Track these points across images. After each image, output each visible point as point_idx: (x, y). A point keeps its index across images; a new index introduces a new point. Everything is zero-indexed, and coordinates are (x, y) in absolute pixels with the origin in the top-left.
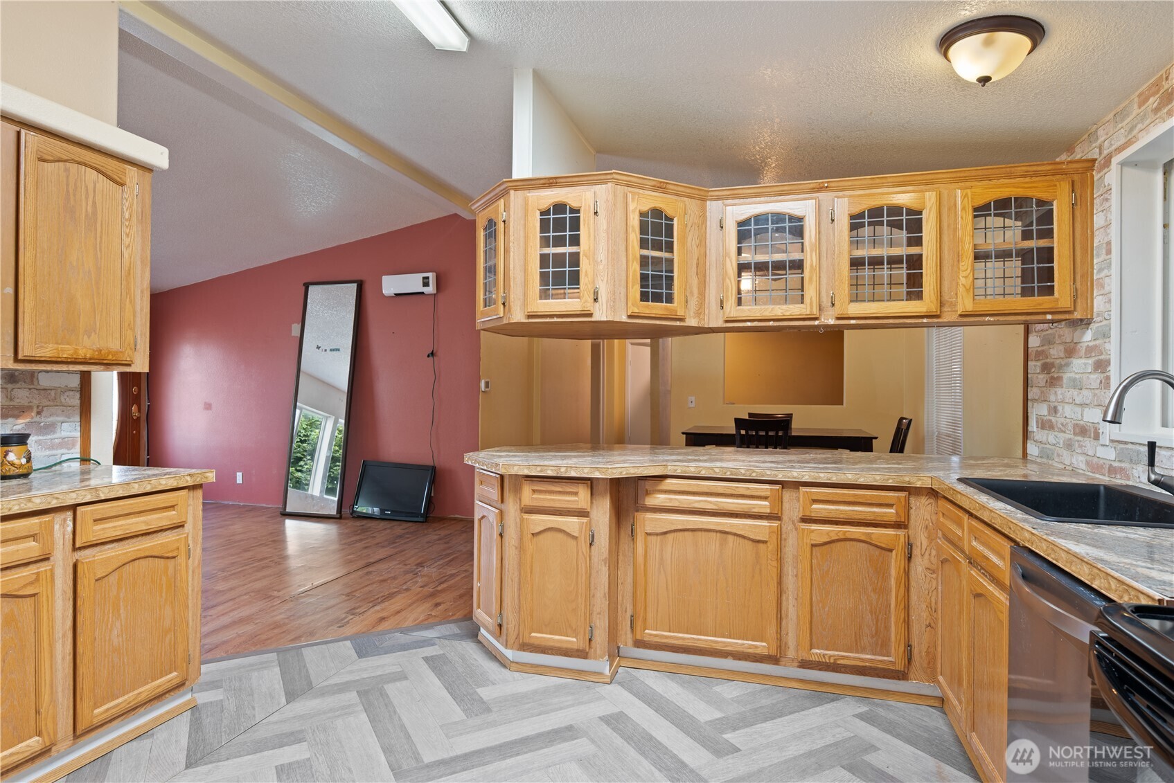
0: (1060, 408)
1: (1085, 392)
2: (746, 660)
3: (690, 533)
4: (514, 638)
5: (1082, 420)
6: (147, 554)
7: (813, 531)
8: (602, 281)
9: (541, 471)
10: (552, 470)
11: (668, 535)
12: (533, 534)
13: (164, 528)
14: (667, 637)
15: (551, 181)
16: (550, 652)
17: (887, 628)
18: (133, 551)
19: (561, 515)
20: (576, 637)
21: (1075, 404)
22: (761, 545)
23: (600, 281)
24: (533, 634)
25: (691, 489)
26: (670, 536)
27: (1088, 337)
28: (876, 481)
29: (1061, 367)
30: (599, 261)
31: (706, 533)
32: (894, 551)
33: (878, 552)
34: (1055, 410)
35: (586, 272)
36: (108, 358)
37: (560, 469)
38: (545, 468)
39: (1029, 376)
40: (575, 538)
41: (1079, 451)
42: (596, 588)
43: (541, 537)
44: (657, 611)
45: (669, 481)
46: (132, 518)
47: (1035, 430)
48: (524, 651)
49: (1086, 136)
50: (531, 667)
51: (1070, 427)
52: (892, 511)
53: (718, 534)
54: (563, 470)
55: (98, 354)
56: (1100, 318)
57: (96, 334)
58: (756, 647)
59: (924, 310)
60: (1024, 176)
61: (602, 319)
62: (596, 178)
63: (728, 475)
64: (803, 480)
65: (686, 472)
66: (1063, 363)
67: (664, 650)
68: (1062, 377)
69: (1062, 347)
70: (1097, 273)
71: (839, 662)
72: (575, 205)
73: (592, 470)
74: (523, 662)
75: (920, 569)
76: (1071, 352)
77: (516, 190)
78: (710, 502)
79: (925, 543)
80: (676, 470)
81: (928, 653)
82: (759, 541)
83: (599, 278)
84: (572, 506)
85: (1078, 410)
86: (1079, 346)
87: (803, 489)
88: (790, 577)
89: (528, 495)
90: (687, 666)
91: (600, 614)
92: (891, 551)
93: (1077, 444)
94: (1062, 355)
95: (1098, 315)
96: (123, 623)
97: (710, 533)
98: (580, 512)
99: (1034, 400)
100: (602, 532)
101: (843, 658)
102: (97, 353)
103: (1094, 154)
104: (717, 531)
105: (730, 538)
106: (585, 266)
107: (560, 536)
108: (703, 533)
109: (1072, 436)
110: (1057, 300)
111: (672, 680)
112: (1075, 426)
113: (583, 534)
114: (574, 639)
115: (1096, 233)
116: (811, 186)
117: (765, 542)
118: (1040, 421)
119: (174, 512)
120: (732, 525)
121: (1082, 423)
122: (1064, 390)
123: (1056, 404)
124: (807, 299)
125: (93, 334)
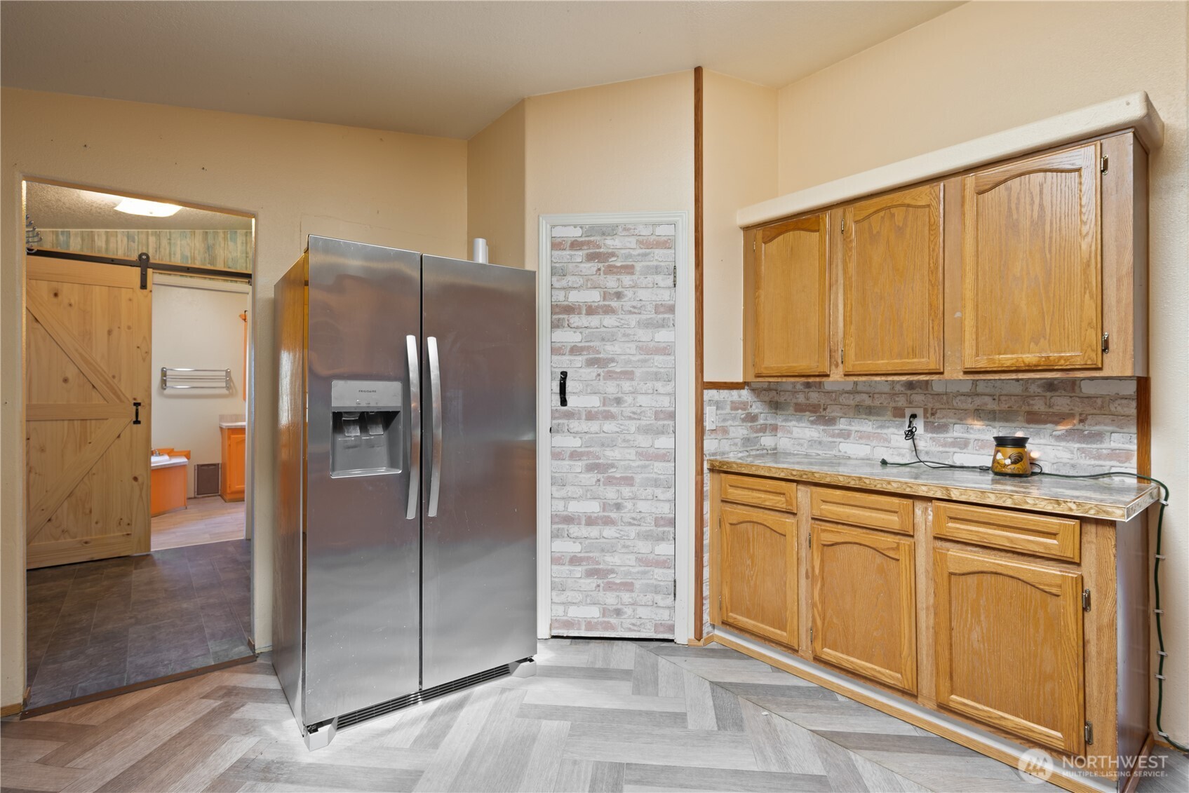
6: (1011, 573)
13: (1038, 554)
18: (991, 563)
36: (1060, 364)
46: (995, 529)
55: (1046, 361)
57: (1045, 339)
96: (984, 631)
102: (1044, 359)
119: (1055, 542)
125: (1042, 340)
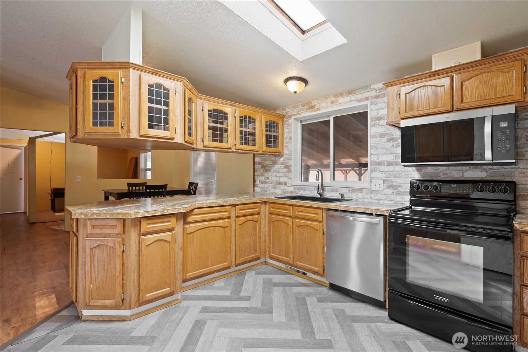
0: (270, 178)
1: (280, 173)
2: (220, 271)
3: (203, 230)
4: (135, 302)
5: (279, 180)
7: (240, 220)
8: (178, 125)
9: (155, 213)
10: (160, 212)
11: (195, 233)
12: (147, 246)
14: (195, 274)
15: (155, 72)
16: (155, 300)
17: (256, 246)
19: (160, 233)
20: (169, 287)
21: (277, 177)
22: (226, 228)
23: (177, 125)
24: (147, 295)
25: (204, 212)
26: (196, 233)
27: (282, 159)
28: (255, 201)
29: (270, 167)
30: (177, 115)
31: (209, 228)
32: (258, 222)
33: (254, 222)
34: (268, 178)
35: (172, 119)
37: (164, 211)
38: (157, 211)
39: (255, 169)
40: (169, 242)
41: (279, 188)
42: (177, 262)
43: (151, 246)
44: (191, 264)
45: (196, 210)
47: (259, 184)
48: (141, 306)
49: (282, 108)
50: (143, 313)
51: (274, 182)
52: (258, 210)
53: (213, 228)
54: (166, 211)
56: (286, 155)
58: (225, 265)
59: (256, 149)
60: (274, 116)
61: (178, 142)
62: (177, 78)
63: (217, 205)
64: (238, 203)
65: (202, 206)
66: (271, 166)
67: (193, 280)
68: (271, 170)
69: (271, 162)
70: (285, 144)
71: (246, 260)
72: (167, 87)
73: (179, 209)
74: (137, 313)
75: (262, 225)
76: (275, 163)
77: (133, 69)
78: (210, 216)
79: (263, 217)
80: (199, 205)
81: (264, 249)
82: (225, 227)
83: (177, 124)
84: (169, 227)
85: (278, 178)
86: (278, 162)
87: (237, 207)
88: (233, 237)
89: (145, 227)
90: (200, 282)
91: (179, 272)
92: (257, 222)
93: (277, 187)
94: (271, 163)
95: (286, 154)
97: (210, 228)
98: (169, 230)
99: (257, 176)
100: (179, 236)
101: (247, 259)
103: (285, 114)
104: (212, 227)
105: (216, 228)
106: (171, 116)
107: (161, 243)
108: (208, 228)
109: (275, 185)
110: (279, 150)
111: (198, 290)
112: (276, 182)
113: (173, 239)
114: (169, 289)
115: (285, 134)
116: (230, 103)
117: (227, 227)
118: (261, 181)
120: (217, 223)
121: (279, 181)
122: (271, 173)
123: (268, 176)
124: (229, 142)
